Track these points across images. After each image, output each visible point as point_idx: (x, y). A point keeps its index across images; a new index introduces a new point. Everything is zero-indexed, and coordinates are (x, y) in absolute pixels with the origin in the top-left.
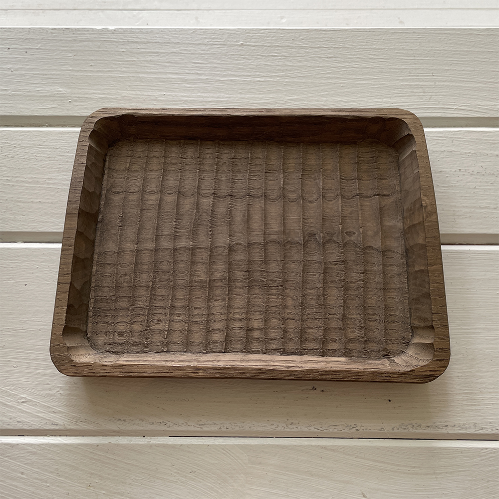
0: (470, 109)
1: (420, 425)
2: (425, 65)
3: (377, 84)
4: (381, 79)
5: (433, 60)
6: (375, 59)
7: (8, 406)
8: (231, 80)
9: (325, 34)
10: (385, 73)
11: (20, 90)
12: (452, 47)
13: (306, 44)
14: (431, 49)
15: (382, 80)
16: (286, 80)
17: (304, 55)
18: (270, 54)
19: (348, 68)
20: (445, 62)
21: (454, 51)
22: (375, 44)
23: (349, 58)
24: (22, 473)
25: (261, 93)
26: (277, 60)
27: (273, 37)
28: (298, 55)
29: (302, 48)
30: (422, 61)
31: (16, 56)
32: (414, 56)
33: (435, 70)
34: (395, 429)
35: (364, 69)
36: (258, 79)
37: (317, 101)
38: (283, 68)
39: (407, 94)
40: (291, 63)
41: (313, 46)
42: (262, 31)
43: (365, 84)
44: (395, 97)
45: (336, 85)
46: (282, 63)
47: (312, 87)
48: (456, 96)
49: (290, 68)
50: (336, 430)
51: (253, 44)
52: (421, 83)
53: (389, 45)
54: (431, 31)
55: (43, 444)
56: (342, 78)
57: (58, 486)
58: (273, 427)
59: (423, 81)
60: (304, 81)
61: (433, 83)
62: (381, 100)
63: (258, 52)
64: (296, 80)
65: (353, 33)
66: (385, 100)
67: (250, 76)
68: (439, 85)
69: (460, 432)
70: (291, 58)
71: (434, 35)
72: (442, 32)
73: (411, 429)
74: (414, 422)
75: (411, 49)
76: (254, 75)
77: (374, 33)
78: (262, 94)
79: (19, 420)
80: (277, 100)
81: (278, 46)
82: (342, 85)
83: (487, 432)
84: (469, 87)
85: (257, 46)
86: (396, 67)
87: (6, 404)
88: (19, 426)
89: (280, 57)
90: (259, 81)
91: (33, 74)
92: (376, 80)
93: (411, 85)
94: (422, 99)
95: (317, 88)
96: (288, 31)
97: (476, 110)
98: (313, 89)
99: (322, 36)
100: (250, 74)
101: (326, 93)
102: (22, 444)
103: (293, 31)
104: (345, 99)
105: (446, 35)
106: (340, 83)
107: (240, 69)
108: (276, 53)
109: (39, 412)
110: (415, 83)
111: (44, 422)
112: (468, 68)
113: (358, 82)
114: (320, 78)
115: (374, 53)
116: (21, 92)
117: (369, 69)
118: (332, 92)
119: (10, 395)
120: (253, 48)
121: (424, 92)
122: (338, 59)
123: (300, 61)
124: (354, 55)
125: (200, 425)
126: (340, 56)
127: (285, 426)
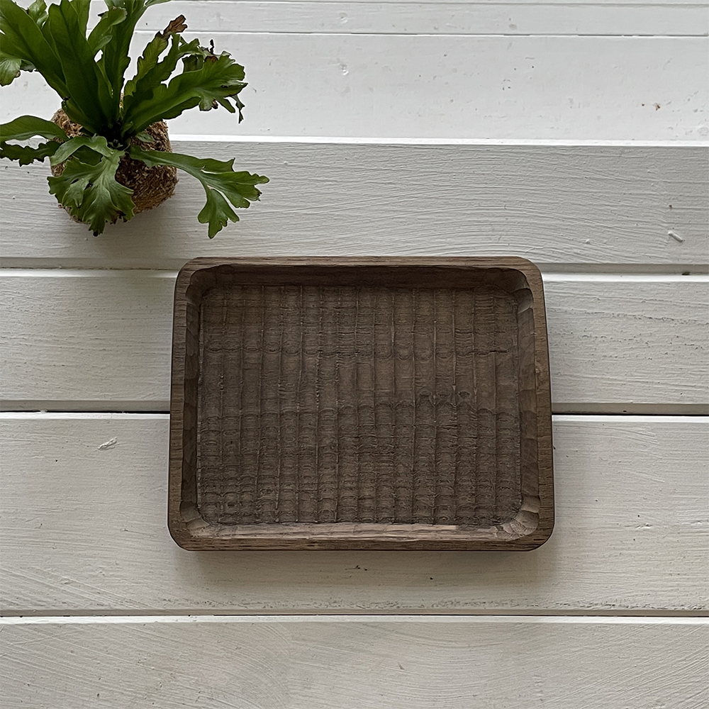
0: (543, 252)
1: (459, 602)
2: (498, 195)
3: (440, 220)
4: (446, 212)
5: (507, 188)
6: (441, 186)
7: (51, 587)
8: (273, 212)
9: (385, 151)
10: (450, 204)
11: (25, 225)
12: (530, 171)
13: (361, 165)
14: (506, 173)
15: (447, 214)
16: (337, 213)
17: (359, 179)
18: (319, 179)
19: (409, 198)
20: (521, 191)
21: (533, 177)
22: (441, 166)
23: (410, 185)
24: (72, 652)
25: (309, 229)
26: (327, 187)
27: (323, 155)
28: (351, 180)
29: (356, 170)
30: (494, 189)
31: (17, 178)
32: (486, 184)
33: (508, 201)
34: (435, 606)
35: (427, 200)
36: (305, 212)
37: (372, 240)
38: (334, 197)
39: (474, 233)
40: (344, 191)
41: (369, 168)
42: (310, 147)
43: (427, 219)
44: (460, 236)
45: (394, 220)
46: (332, 191)
47: (367, 223)
48: (528, 236)
49: (342, 197)
50: (377, 608)
51: (299, 164)
52: (490, 219)
53: (457, 168)
54: (508, 149)
55: (90, 624)
56: (400, 211)
57: (108, 663)
58: (317, 605)
59: (493, 216)
60: (357, 214)
61: (504, 219)
62: (444, 240)
63: (305, 175)
64: (347, 213)
65: (416, 150)
66: (448, 239)
67: (295, 207)
68: (512, 222)
69: (497, 608)
70: (344, 184)
71: (511, 154)
72: (520, 150)
73: (450, 606)
74: (453, 599)
75: (483, 174)
76: (300, 206)
77: (441, 151)
78: (310, 231)
79: (64, 601)
80: (327, 238)
81: (329, 168)
82: (401, 220)
83: (522, 608)
84: (544, 224)
85: (304, 167)
86: (464, 197)
87: (49, 586)
88: (65, 607)
89: (330, 183)
90: (306, 214)
91: (39, 202)
92: (440, 214)
93: (480, 222)
94: (490, 239)
95: (373, 224)
96: (340, 147)
97: (549, 254)
98: (367, 225)
99: (381, 154)
100: (295, 204)
101: (383, 230)
102: (69, 624)
103: (346, 147)
104: (402, 238)
105: (524, 155)
106: (399, 218)
107: (283, 197)
108: (326, 177)
109: (82, 592)
110: (484, 219)
111: (89, 603)
112: (546, 200)
113: (419, 217)
114: (376, 210)
115: (440, 178)
116: (27, 226)
117: (433, 200)
118: (389, 230)
119: (52, 577)
120: (298, 170)
121: (493, 230)
122: (397, 186)
123: (354, 187)
124: (417, 181)
125: (244, 604)
126: (400, 182)
127: (328, 604)
